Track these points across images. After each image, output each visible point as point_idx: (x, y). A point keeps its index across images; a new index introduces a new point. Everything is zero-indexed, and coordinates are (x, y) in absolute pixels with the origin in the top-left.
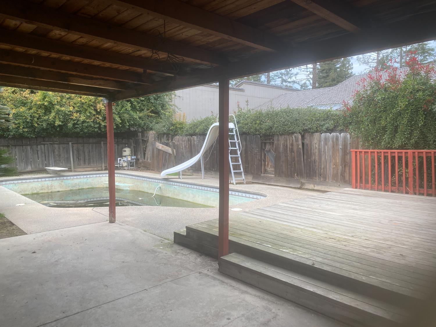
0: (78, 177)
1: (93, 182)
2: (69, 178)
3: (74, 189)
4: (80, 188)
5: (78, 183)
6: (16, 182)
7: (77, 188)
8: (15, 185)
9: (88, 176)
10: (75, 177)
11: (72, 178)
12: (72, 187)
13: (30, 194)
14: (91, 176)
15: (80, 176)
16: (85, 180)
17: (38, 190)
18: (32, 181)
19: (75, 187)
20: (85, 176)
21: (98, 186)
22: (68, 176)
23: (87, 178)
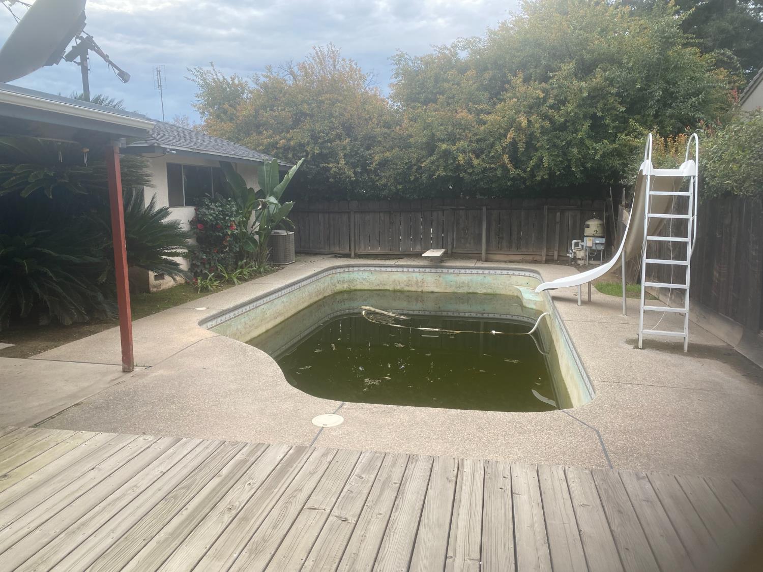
0: (468, 271)
1: (494, 284)
2: (451, 271)
3: (460, 292)
4: (471, 291)
5: (466, 282)
6: (372, 269)
7: (465, 290)
8: (372, 273)
9: (487, 272)
10: (463, 271)
11: (456, 271)
12: (456, 288)
13: (392, 291)
14: (492, 272)
15: (471, 270)
16: (480, 278)
17: (402, 285)
18: (394, 269)
19: (462, 288)
20: (480, 271)
21: (503, 292)
22: (450, 268)
23: (484, 275)
